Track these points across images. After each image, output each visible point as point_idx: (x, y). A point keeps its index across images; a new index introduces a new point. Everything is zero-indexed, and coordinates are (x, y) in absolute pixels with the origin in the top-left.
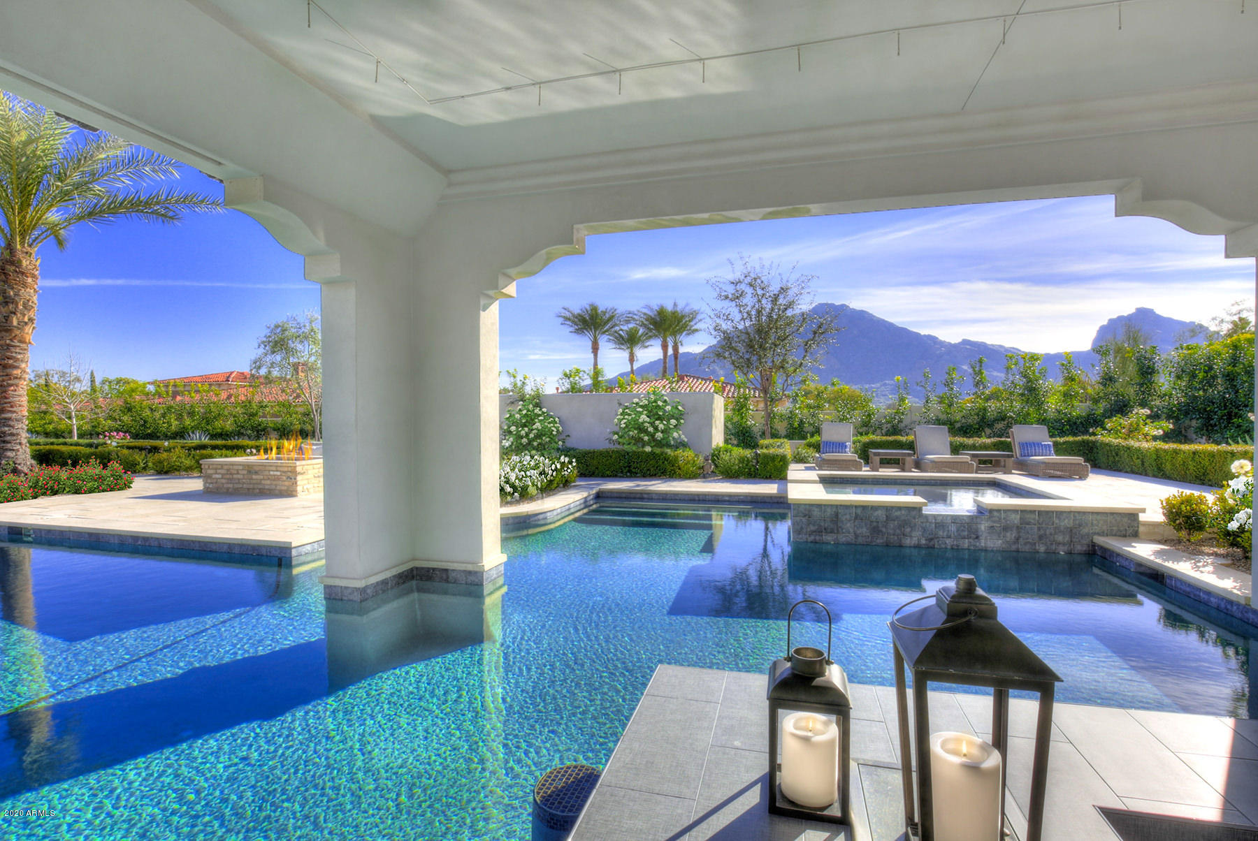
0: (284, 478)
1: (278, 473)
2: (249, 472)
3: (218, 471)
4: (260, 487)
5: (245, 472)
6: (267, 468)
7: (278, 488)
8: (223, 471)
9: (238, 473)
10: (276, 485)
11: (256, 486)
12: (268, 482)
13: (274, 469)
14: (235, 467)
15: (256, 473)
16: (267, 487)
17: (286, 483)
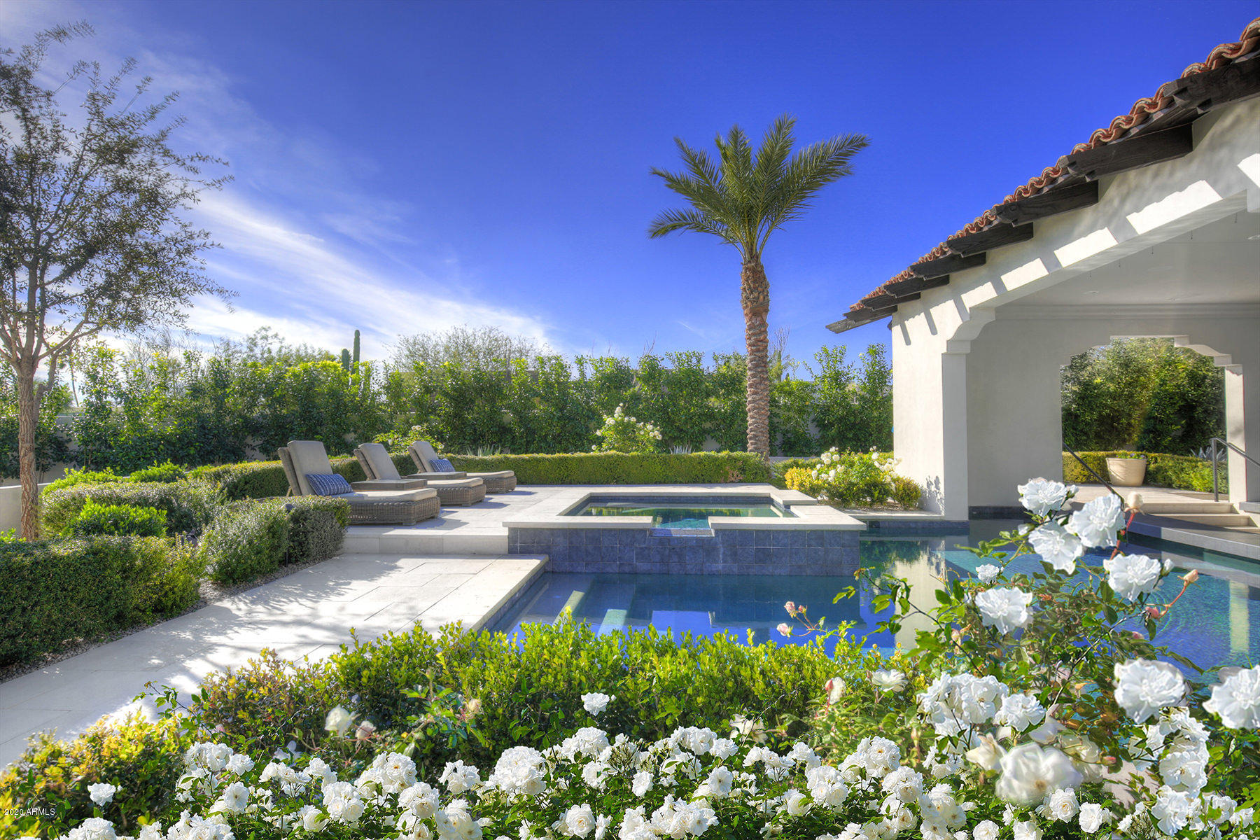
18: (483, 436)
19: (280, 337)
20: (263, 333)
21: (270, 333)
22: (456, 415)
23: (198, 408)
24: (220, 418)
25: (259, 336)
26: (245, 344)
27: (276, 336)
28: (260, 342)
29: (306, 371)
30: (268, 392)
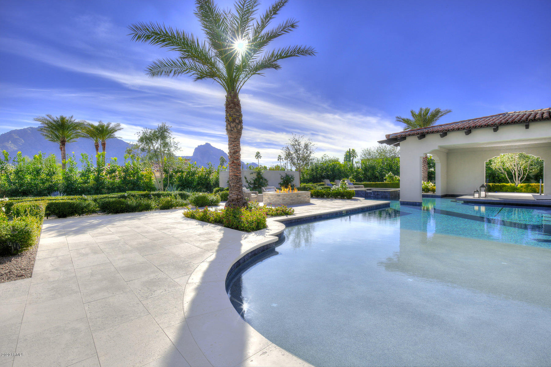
0: (307, 197)
1: (306, 196)
2: (298, 196)
3: (288, 197)
4: (300, 201)
5: (296, 196)
6: (303, 194)
7: (306, 200)
8: (289, 197)
9: (294, 197)
10: (305, 200)
11: (299, 201)
12: (303, 199)
13: (304, 194)
14: (293, 195)
15: (300, 196)
16: (302, 201)
17: (308, 199)
18: (371, 179)
19: (328, 156)
20: (325, 156)
21: (326, 156)
22: (365, 174)
23: (313, 173)
24: (317, 175)
25: (324, 156)
26: (321, 159)
27: (327, 156)
28: (324, 158)
29: (333, 164)
30: (326, 169)
